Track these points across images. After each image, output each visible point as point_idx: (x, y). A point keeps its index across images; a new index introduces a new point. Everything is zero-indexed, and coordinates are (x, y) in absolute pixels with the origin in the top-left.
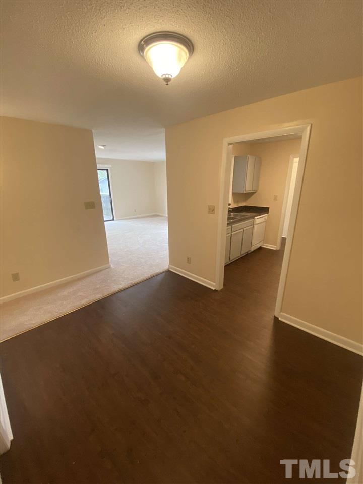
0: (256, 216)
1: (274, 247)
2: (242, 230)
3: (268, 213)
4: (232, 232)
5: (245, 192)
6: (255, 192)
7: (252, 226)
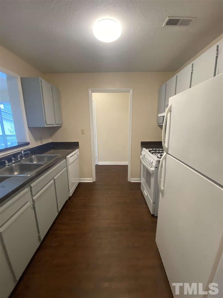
0: (68, 154)
1: (90, 180)
2: (52, 181)
3: (78, 149)
4: (32, 196)
5: (46, 126)
6: (61, 127)
7: (66, 168)
